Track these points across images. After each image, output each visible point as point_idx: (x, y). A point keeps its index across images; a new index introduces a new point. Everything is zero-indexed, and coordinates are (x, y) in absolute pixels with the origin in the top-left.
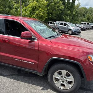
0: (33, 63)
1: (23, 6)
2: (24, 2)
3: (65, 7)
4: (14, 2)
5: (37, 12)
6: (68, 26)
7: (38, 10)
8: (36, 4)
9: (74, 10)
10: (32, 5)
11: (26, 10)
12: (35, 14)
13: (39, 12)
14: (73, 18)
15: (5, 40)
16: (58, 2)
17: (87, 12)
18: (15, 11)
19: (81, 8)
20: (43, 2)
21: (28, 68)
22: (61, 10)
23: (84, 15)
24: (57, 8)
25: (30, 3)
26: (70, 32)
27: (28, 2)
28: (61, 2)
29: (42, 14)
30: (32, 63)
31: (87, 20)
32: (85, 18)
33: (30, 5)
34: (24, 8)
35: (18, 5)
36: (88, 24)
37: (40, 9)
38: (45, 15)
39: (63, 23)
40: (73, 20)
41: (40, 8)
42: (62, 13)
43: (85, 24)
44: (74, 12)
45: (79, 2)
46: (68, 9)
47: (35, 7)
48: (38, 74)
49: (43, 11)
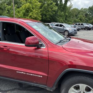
0: (41, 76)
1: (15, 8)
2: (16, 4)
3: (58, 8)
4: (6, 4)
5: (31, 14)
6: (64, 27)
7: (32, 11)
8: (29, 6)
9: (67, 11)
10: (25, 6)
11: (19, 12)
12: (29, 15)
13: (33, 14)
14: (66, 19)
15: (3, 48)
16: (51, 4)
17: (79, 13)
18: (7, 13)
19: (73, 9)
20: (36, 4)
21: (34, 82)
22: (54, 11)
23: (76, 16)
24: (50, 10)
25: (23, 4)
26: (66, 33)
27: (21, 3)
28: (54, 3)
29: (36, 16)
30: (39, 76)
31: (80, 20)
32: (77, 18)
33: (23, 7)
34: (16, 10)
35: (10, 6)
36: (82, 24)
37: (34, 11)
38: (39, 16)
39: (58, 25)
40: (66, 21)
41: (33, 9)
42: (55, 14)
43: (79, 24)
44: (66, 13)
45: (71, 3)
46: (61, 10)
47: (29, 9)
48: (48, 89)
49: (37, 13)
